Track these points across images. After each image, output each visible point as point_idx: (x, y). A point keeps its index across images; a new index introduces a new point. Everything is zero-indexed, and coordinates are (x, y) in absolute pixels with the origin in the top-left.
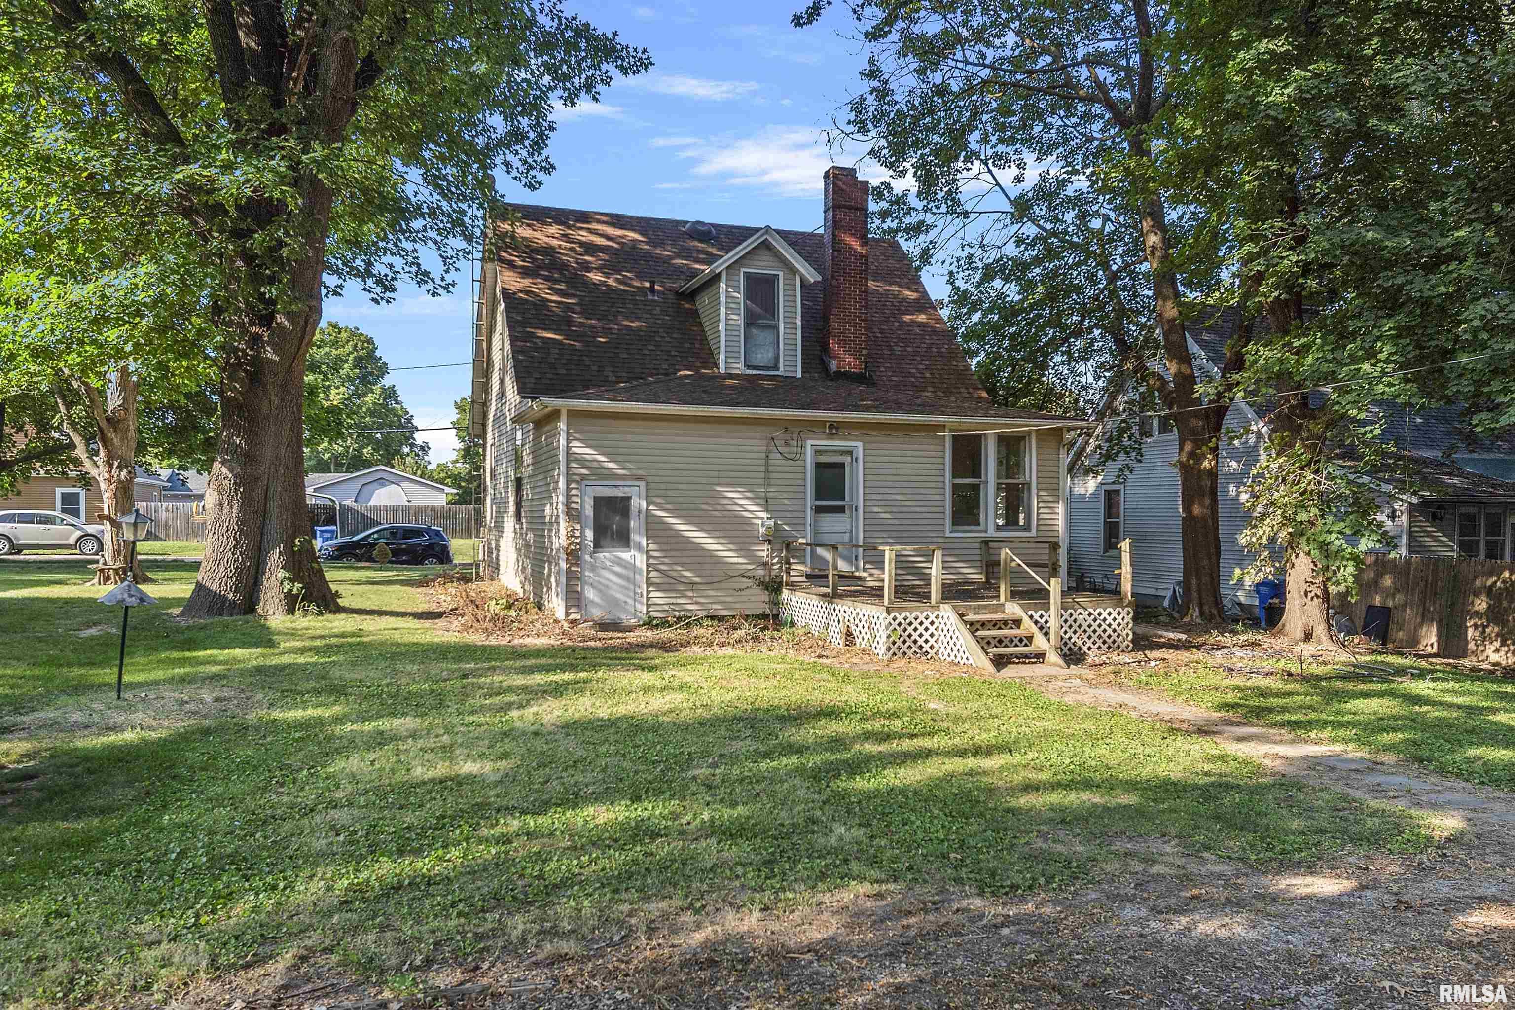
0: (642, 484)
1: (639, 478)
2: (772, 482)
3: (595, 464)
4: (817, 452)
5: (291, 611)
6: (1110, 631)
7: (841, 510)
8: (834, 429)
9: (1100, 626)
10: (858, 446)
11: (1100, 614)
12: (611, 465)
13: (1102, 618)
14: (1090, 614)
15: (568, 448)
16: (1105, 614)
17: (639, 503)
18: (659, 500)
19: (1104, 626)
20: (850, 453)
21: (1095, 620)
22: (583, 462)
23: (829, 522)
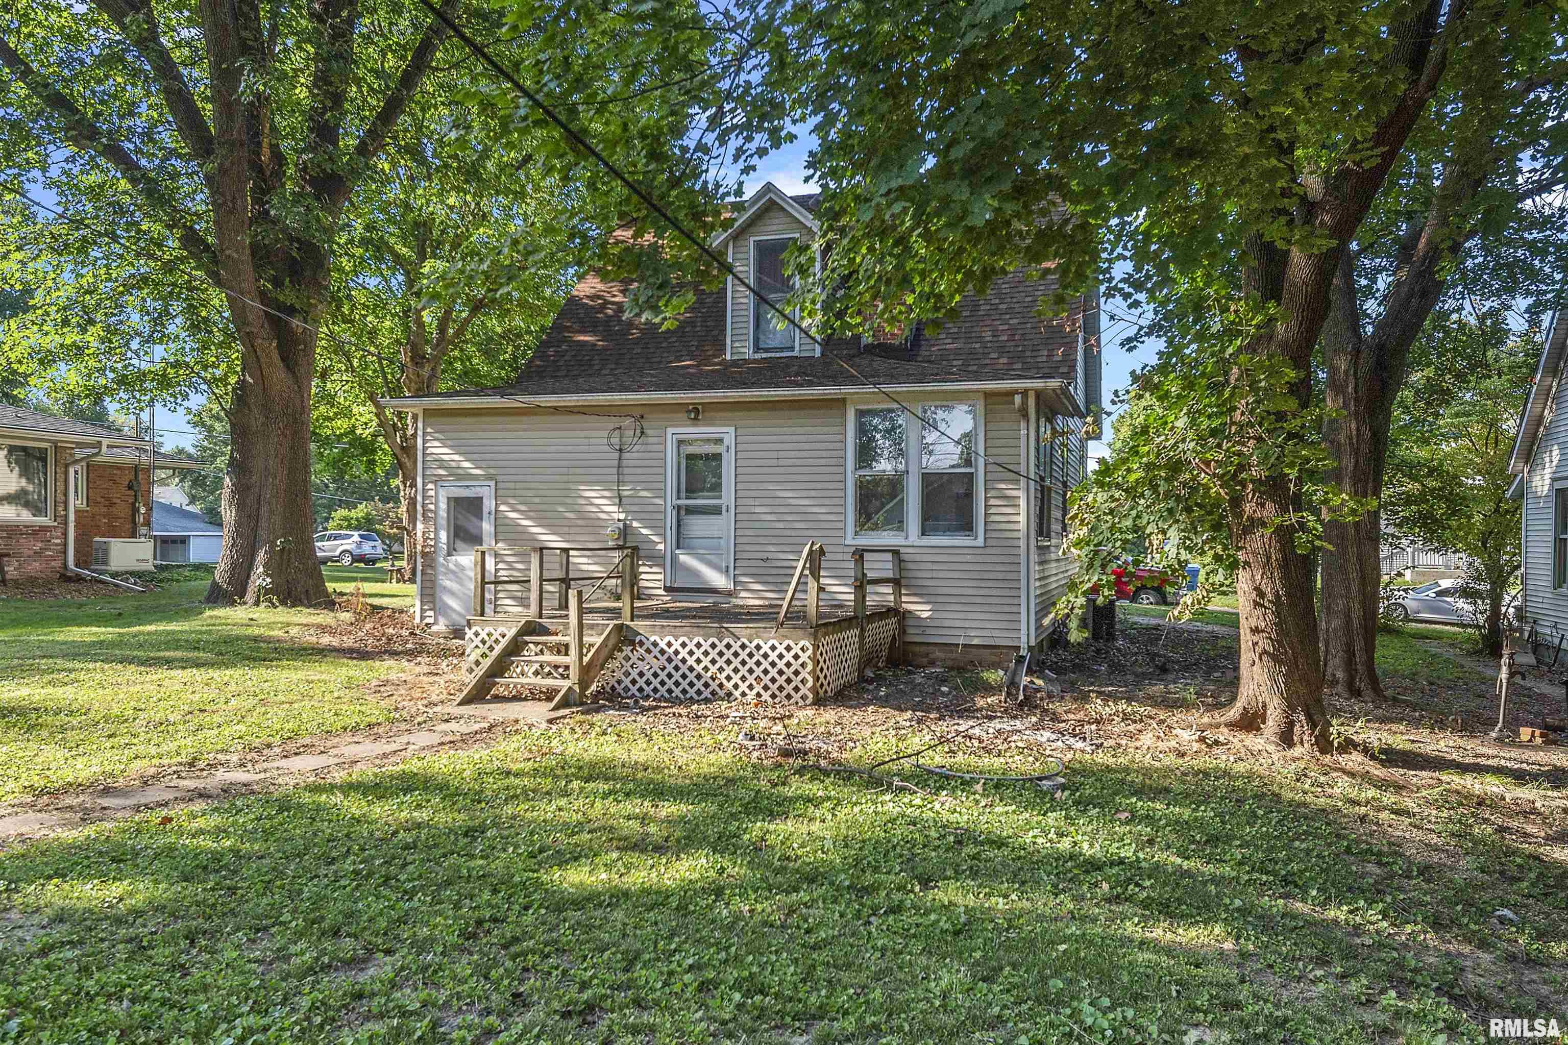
0: (492, 483)
1: (489, 477)
2: (627, 478)
3: (453, 464)
4: (680, 442)
5: (257, 603)
6: (773, 672)
7: (716, 511)
8: (696, 413)
9: (758, 664)
10: (728, 433)
11: (758, 647)
12: (467, 464)
13: (762, 652)
14: (743, 647)
15: (425, 449)
16: (766, 648)
17: (489, 504)
18: (512, 501)
19: (765, 664)
20: (720, 441)
21: (751, 655)
22: (442, 464)
23: (698, 526)
